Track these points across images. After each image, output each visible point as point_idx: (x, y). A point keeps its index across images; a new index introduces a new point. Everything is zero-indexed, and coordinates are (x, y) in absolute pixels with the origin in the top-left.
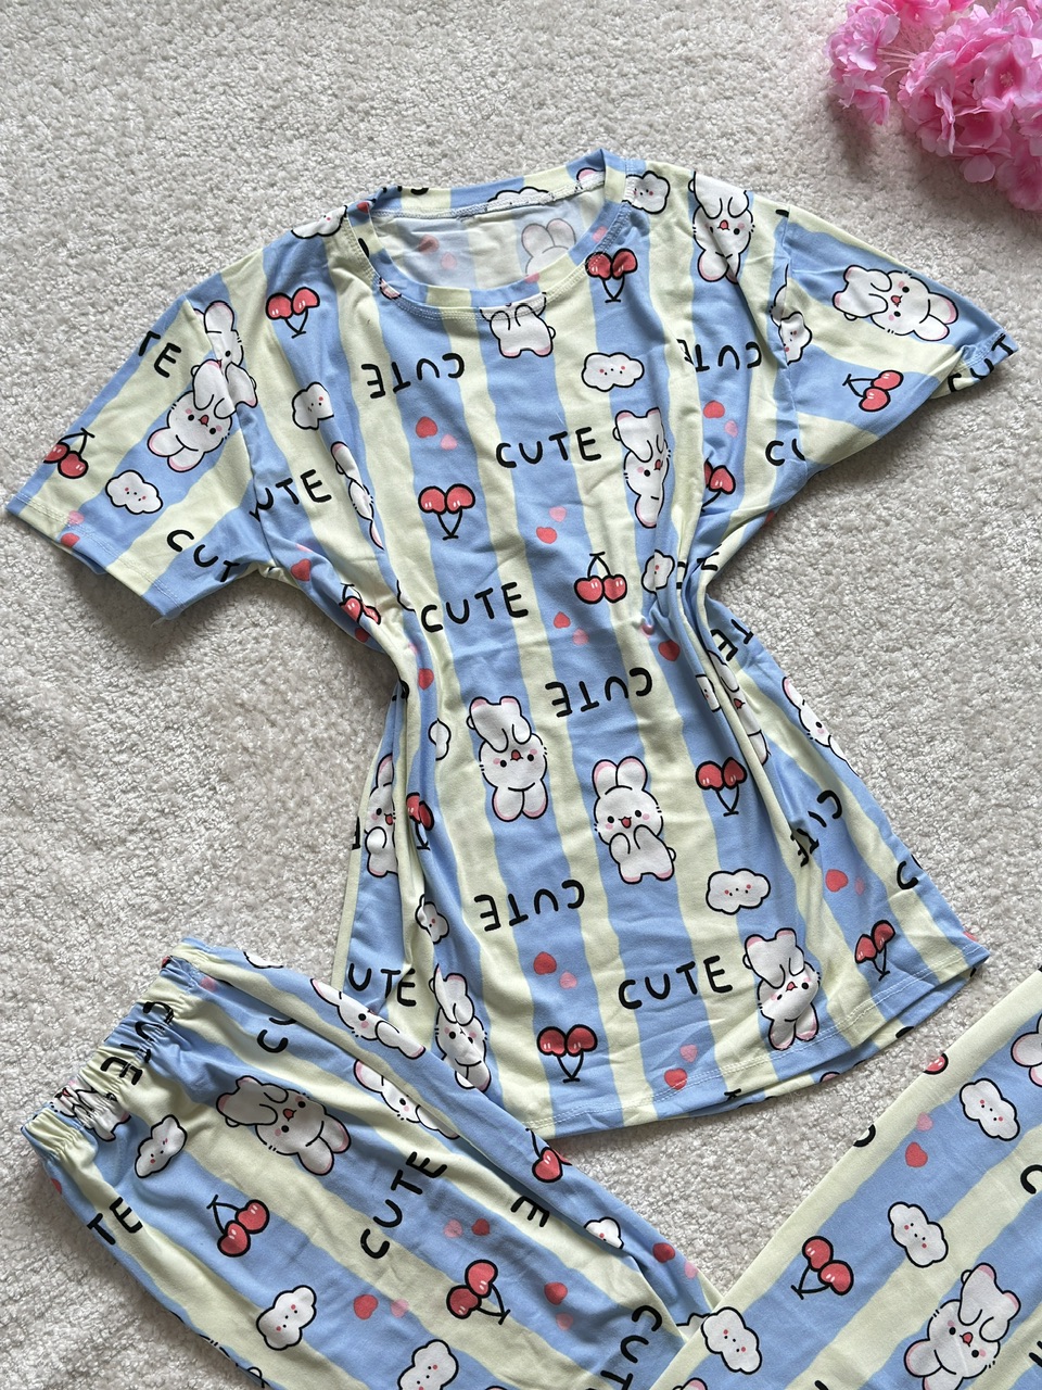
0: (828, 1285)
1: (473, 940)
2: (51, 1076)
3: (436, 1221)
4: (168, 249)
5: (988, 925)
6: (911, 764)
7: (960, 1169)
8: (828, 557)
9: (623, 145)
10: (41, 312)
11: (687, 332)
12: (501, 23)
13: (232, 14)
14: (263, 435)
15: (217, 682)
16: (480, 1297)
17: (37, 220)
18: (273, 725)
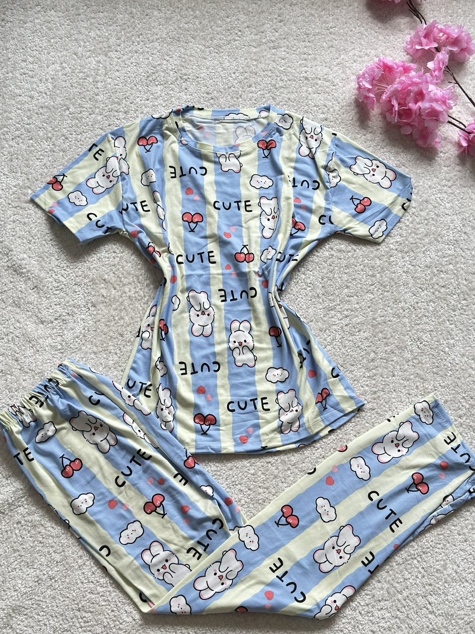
0: (289, 523)
1: (176, 377)
2: (10, 402)
3: (145, 477)
4: (106, 116)
5: (370, 401)
6: (351, 338)
7: (345, 488)
8: (331, 259)
9: (278, 104)
10: (56, 131)
11: (291, 173)
12: (240, 55)
13: (143, 39)
14: (129, 185)
15: (97, 270)
16: (156, 507)
17: (60, 99)
18: (115, 289)
